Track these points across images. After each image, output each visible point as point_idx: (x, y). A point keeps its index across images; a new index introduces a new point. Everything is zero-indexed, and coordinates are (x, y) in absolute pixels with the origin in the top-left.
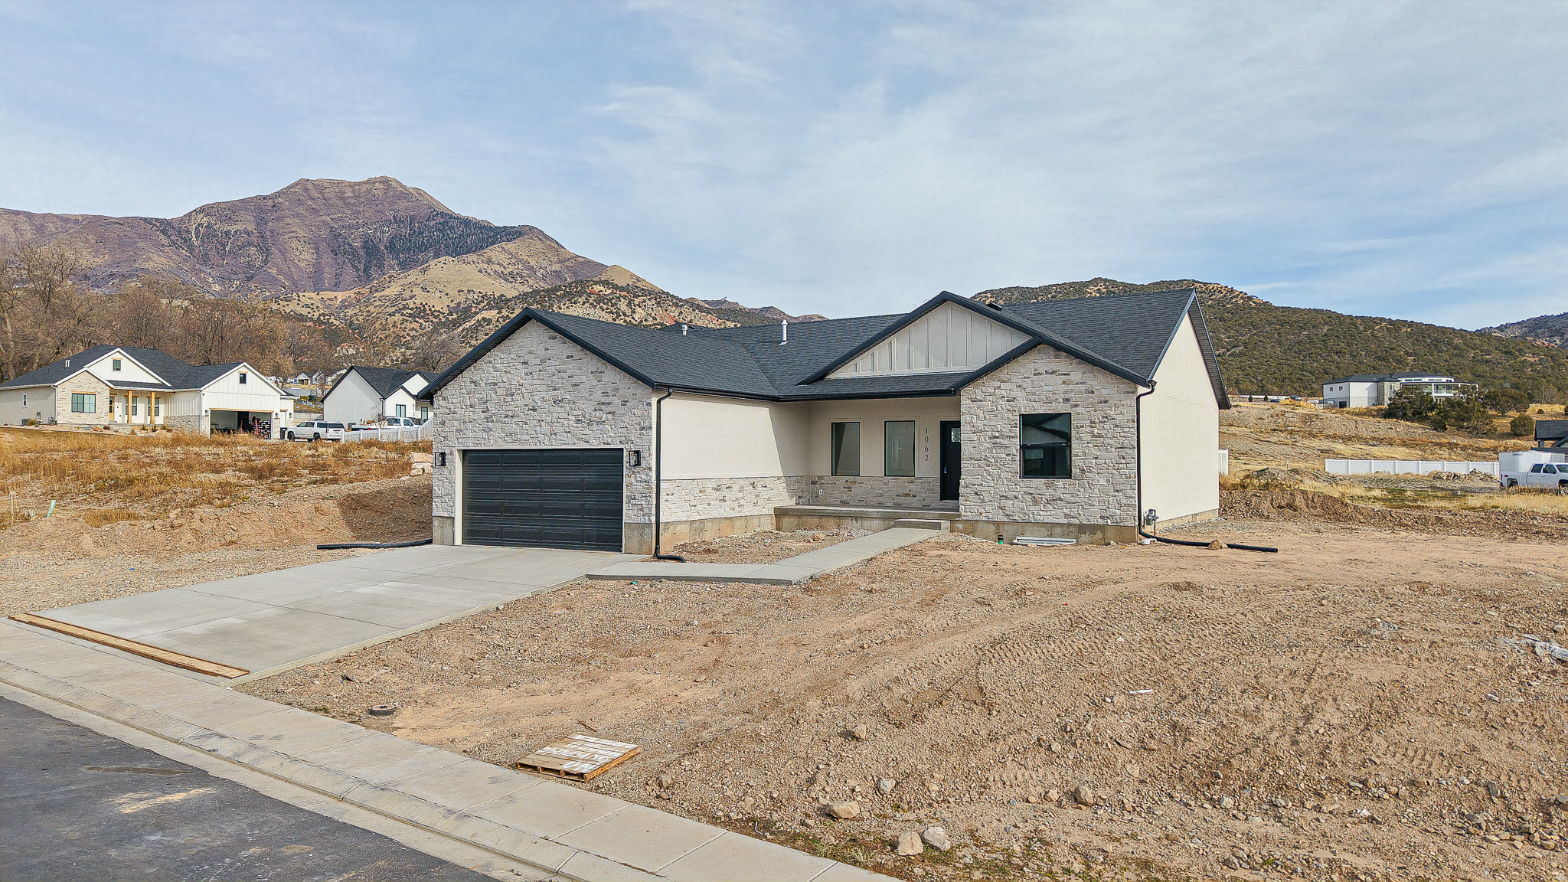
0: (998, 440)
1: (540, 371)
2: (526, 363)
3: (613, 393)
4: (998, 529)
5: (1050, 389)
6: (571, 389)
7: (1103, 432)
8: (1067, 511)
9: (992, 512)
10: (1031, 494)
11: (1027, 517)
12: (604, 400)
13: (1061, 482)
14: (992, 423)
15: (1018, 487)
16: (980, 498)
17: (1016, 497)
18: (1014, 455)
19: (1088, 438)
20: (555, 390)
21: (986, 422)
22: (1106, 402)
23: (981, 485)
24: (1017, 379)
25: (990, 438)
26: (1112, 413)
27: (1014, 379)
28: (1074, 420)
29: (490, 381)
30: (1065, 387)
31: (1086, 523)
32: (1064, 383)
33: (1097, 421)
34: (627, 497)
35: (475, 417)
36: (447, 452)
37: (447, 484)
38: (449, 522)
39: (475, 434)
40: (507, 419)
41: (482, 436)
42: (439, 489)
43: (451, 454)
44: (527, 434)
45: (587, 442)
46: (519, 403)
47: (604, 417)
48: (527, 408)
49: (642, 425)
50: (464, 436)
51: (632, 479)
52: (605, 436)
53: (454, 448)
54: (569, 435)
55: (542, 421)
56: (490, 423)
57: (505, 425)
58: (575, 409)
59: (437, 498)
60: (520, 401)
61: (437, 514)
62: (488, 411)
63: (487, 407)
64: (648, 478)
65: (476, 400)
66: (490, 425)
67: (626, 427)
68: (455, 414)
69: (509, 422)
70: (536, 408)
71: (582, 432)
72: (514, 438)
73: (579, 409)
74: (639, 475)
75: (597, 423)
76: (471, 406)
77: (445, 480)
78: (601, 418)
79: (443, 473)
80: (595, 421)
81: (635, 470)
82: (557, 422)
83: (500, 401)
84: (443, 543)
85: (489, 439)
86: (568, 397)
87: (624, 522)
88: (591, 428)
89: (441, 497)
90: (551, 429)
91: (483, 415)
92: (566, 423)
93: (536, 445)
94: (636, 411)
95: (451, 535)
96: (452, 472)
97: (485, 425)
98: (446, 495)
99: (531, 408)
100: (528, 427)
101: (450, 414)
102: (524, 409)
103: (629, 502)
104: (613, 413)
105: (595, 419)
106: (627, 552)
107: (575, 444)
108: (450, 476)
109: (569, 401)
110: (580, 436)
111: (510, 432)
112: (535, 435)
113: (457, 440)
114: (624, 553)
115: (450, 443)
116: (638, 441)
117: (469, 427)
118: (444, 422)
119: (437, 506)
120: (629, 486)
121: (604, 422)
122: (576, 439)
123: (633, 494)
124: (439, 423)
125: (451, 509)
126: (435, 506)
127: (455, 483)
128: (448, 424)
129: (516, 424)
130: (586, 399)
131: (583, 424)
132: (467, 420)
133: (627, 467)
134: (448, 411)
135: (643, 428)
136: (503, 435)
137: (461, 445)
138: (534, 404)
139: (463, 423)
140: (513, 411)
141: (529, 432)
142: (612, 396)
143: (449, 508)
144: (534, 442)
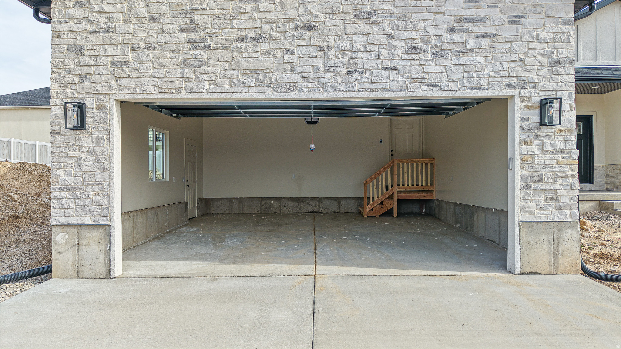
12: (471, 13)
34: (523, 178)
35: (162, 39)
36: (88, 103)
37: (89, 165)
38: (95, 234)
39: (163, 71)
40: (243, 44)
41: (182, 74)
42: (68, 174)
43: (99, 108)
44: (293, 71)
45: (433, 86)
46: (272, 16)
47: (471, 43)
48: (292, 25)
49: (555, 57)
50: (132, 75)
51: (534, 147)
52: (475, 75)
53: (108, 97)
54: (393, 74)
55: (329, 48)
56: (202, 52)
57: (240, 54)
58: (406, 29)
59: (62, 189)
60: (274, 13)
61: (63, 221)
62: (194, 29)
63: (192, 21)
64: (569, 146)
65: (165, 9)
66: (203, 55)
67: (521, 60)
68: (111, 34)
69: (249, 50)
70: (315, 24)
71: (421, 68)
72: (261, 78)
73: (415, 29)
74: (549, 141)
75: (456, 53)
76: (152, 19)
77: (85, 156)
78: (465, 44)
79: (77, 143)
80: (450, 50)
81: (540, 133)
82: (365, 51)
83: (224, 12)
84: (79, 275)
85: (199, 80)
86: (389, 7)
87: (517, 220)
88: (443, 61)
89: (76, 188)
90: (349, 63)
91: (183, 37)
92: (384, 53)
93: (314, 91)
94: (543, 35)
95: (102, 258)
96: (102, 141)
97: (189, 54)
98: (89, 184)
99: (302, 24)
100: (294, 59)
101: (95, 32)
102: (284, 26)
103: (528, 187)
104: (492, 36)
105: (451, 46)
106: (526, 271)
107: (406, 88)
108: (97, 149)
109: (391, 15)
110: (417, 76)
111: (251, 66)
112: (313, 74)
113: (117, 81)
114: (521, 274)
115: (99, 88)
116: (547, 83)
117: (148, 56)
118: (81, 49)
119: (63, 207)
120: (526, 160)
121: (471, 51)
122: (410, 80)
123: (536, 174)
124: (69, 50)
125: (102, 209)
126: (57, 206)
127: (110, 162)
128: (91, 53)
129: (267, 53)
130: (429, 12)
131: (425, 54)
132: (142, 45)
133: (522, 128)
134: (90, 27)
135: (558, 62)
136: (235, 72)
137: (127, 91)
138: (310, 17)
139: (133, 49)
140: (258, 30)
141: (299, 68)
142: (489, 7)
143: (97, 210)
144: (310, 85)
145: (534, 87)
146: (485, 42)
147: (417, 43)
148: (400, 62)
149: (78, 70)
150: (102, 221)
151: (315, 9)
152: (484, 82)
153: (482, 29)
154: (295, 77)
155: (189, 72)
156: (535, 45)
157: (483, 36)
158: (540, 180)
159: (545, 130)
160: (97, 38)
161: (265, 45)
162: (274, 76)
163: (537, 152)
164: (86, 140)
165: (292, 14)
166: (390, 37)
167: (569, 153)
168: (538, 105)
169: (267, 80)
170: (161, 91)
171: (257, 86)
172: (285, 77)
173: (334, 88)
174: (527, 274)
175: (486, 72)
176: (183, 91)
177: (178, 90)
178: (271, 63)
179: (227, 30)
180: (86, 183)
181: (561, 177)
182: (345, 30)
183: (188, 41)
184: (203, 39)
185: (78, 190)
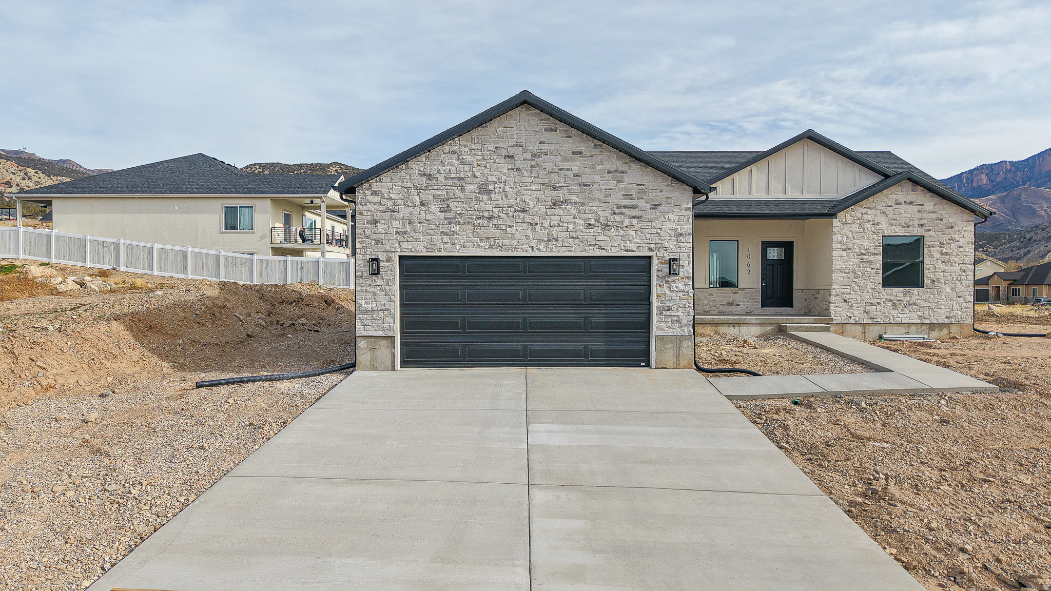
0: (865, 257)
1: (533, 167)
2: (511, 157)
3: (638, 196)
4: (864, 330)
5: (909, 215)
6: (577, 188)
7: (949, 251)
8: (920, 314)
9: (858, 315)
10: (891, 301)
11: (888, 319)
12: (626, 202)
13: (915, 291)
14: (859, 242)
15: (881, 295)
16: (848, 305)
17: (879, 303)
18: (878, 269)
19: (937, 255)
20: (555, 189)
21: (855, 241)
22: (952, 228)
23: (850, 294)
24: (881, 207)
25: (859, 255)
26: (956, 236)
27: (879, 207)
28: (927, 241)
29: (453, 175)
30: (919, 215)
31: (935, 322)
32: (919, 211)
33: (945, 242)
34: (658, 308)
35: (429, 217)
36: (381, 258)
37: (381, 297)
38: (384, 342)
39: (429, 237)
40: (481, 221)
41: (442, 240)
42: (368, 303)
43: (388, 261)
44: (513, 238)
45: (602, 249)
46: (501, 203)
47: (626, 222)
48: (513, 209)
49: (679, 231)
50: (410, 239)
51: (666, 289)
52: (628, 242)
53: (393, 254)
54: (577, 241)
55: (536, 224)
56: (454, 225)
57: (479, 228)
58: (585, 212)
59: (364, 313)
60: (501, 201)
61: (364, 334)
62: (450, 210)
63: (448, 206)
64: (687, 288)
65: (431, 197)
66: (454, 227)
67: (658, 233)
68: (396, 213)
69: (485, 225)
70: (527, 209)
71: (594, 237)
72: (492, 243)
73: (591, 213)
74: (674, 285)
75: (617, 228)
76: (422, 204)
77: (378, 292)
78: (622, 222)
79: (374, 283)
80: (613, 226)
81: (669, 280)
82: (559, 226)
83: (469, 200)
84: (374, 368)
85: (452, 244)
86: (575, 198)
87: (653, 335)
88: (608, 233)
89: (372, 312)
90: (548, 234)
91: (442, 215)
92: (571, 227)
93: (526, 251)
94: (671, 217)
95: (389, 358)
96: (390, 282)
97: (446, 227)
98: (381, 310)
99: (519, 209)
100: (514, 231)
101: (385, 212)
102: (507, 210)
103: (661, 313)
104: (639, 218)
105: (614, 224)
106: (659, 367)
107: (585, 250)
108: (387, 287)
109: (576, 203)
110: (591, 242)
111: (486, 235)
112: (525, 240)
113: (399, 244)
114: (656, 368)
115: (388, 248)
116: (674, 248)
117: (420, 228)
118: (376, 222)
119: (364, 324)
120: (660, 296)
121: (626, 227)
122: (587, 245)
123: (666, 305)
124: (368, 223)
125: (390, 326)
126: (360, 324)
127: (395, 296)
128: (383, 225)
129: (496, 227)
130: (600, 201)
131: (597, 228)
132: (416, 220)
133: (658, 276)
134: (382, 209)
135: (681, 235)
136: (476, 239)
137: (406, 250)
138: (524, 204)
139: (409, 223)
140: (491, 212)
141: (517, 236)
142: (638, 198)
143: (387, 326)
144: (524, 248)
145: (666, 250)
146: (635, 221)
147: (592, 222)
148: (581, 234)
149: (374, 237)
150: (390, 334)
151: (527, 198)
152: (634, 247)
153: (634, 213)
154: (514, 243)
155: (446, 239)
156: (667, 223)
157: (634, 217)
158: (669, 310)
159: (673, 278)
160: (387, 216)
161: (495, 222)
162: (500, 241)
163: (667, 291)
164: (379, 281)
165: (512, 202)
166: (575, 218)
167: (688, 292)
168: (668, 261)
169: (496, 244)
170: (428, 250)
171: (489, 248)
172: (507, 242)
173: (539, 250)
174: (660, 368)
175: (636, 240)
176: (443, 251)
177: (439, 250)
178: (499, 233)
179: (470, 212)
180: (379, 309)
181: (682, 307)
182: (546, 212)
183: (445, 219)
184: (455, 218)
185: (374, 314)
